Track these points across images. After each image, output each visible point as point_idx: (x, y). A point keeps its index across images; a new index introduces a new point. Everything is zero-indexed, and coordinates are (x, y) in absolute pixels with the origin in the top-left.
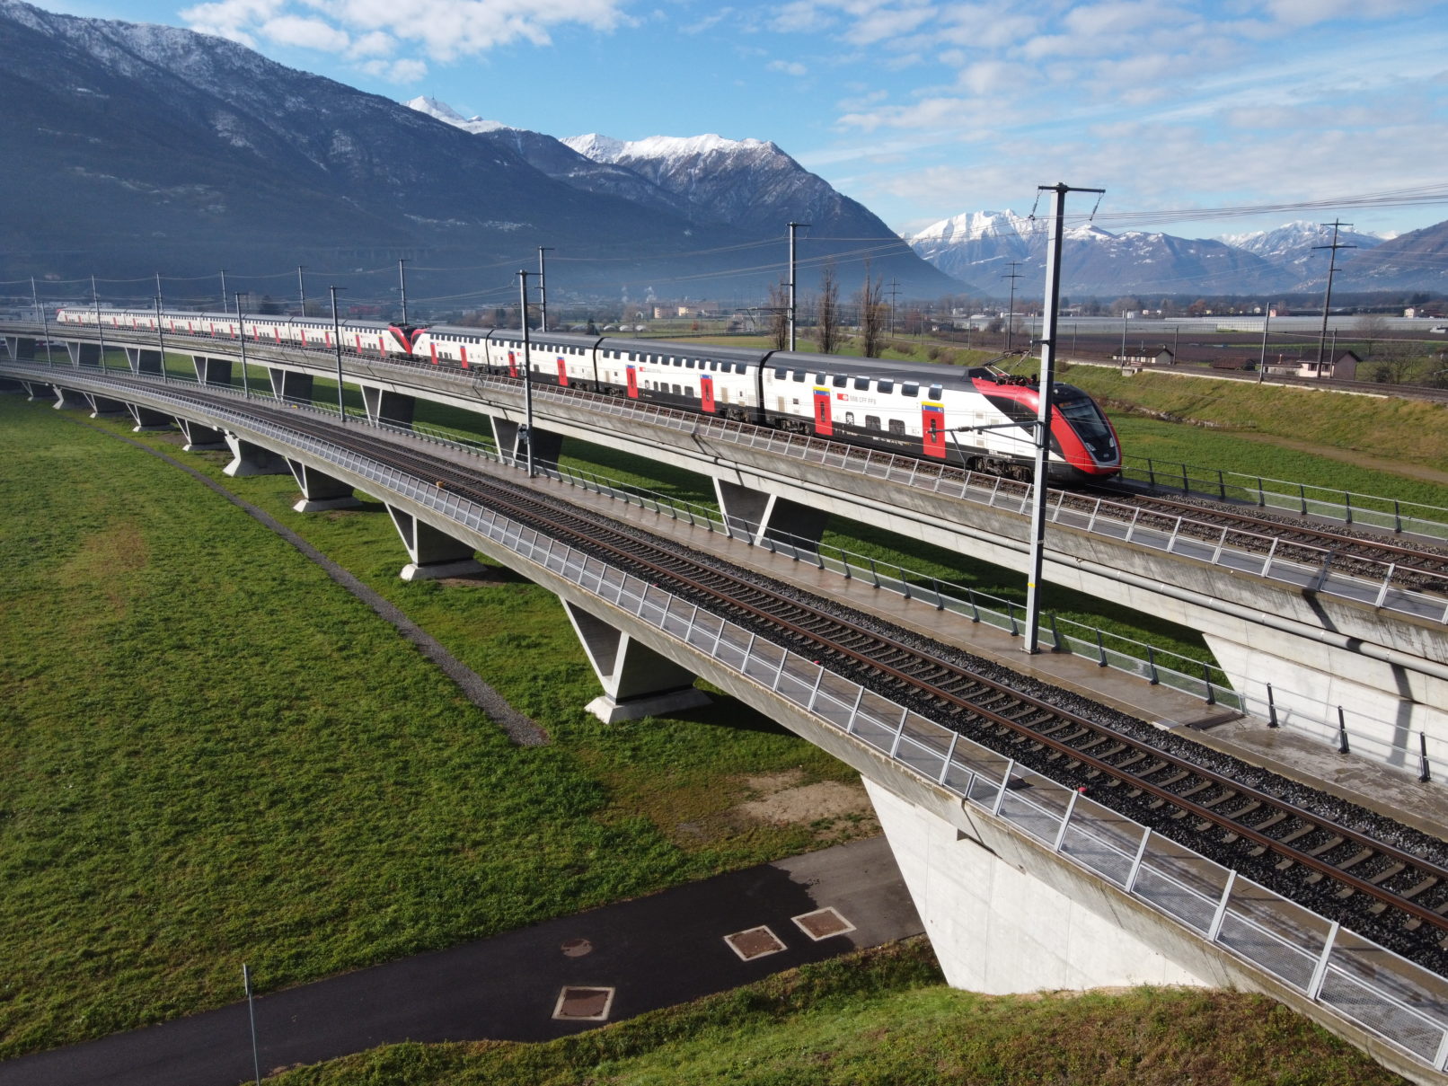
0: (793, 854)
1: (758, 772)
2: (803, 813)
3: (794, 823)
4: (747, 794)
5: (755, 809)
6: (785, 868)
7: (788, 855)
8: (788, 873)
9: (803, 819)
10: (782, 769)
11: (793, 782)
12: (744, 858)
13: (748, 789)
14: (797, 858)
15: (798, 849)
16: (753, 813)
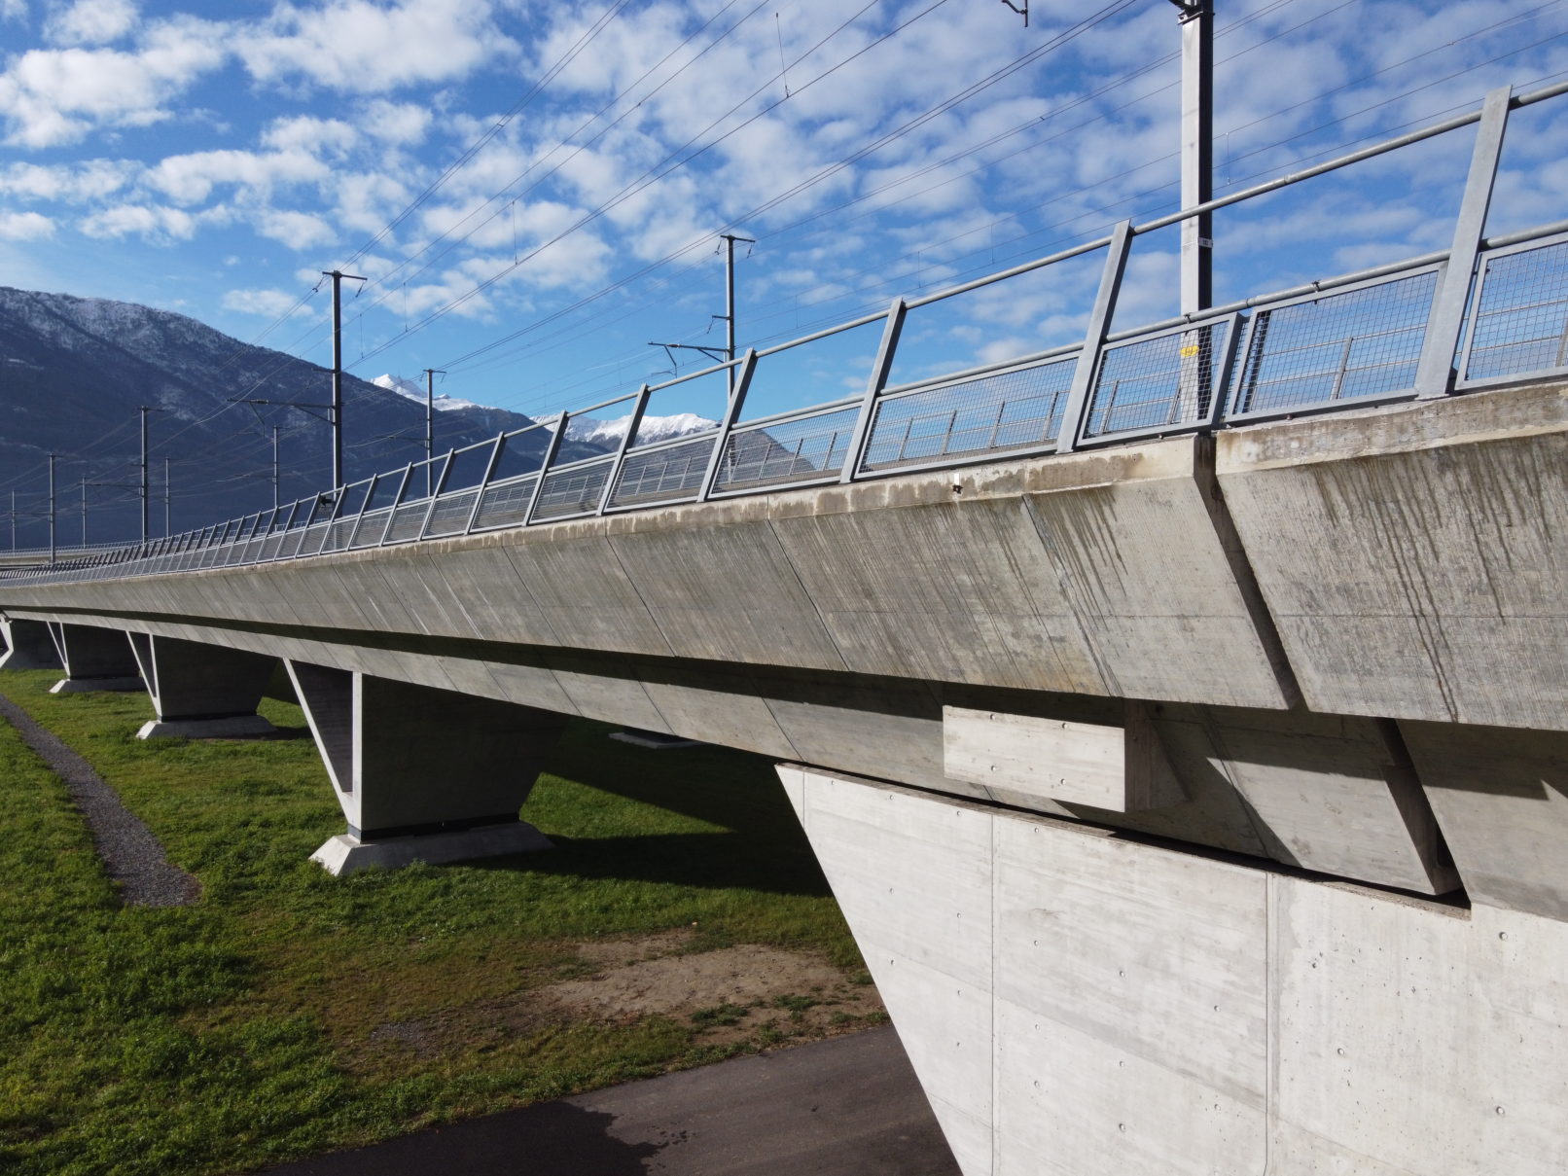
0: (634, 1077)
1: (604, 935)
2: (682, 998)
3: (656, 1016)
4: (563, 968)
5: (575, 993)
6: (603, 1108)
7: (619, 1080)
8: (608, 1118)
9: (678, 1008)
10: (655, 930)
11: (673, 947)
12: (505, 1088)
13: (572, 960)
14: (643, 1084)
15: (649, 1068)
16: (566, 1001)
